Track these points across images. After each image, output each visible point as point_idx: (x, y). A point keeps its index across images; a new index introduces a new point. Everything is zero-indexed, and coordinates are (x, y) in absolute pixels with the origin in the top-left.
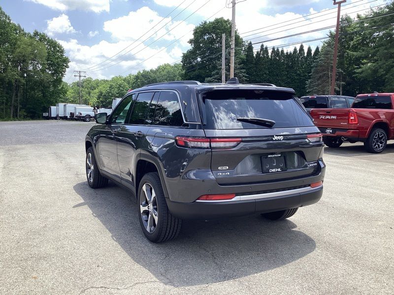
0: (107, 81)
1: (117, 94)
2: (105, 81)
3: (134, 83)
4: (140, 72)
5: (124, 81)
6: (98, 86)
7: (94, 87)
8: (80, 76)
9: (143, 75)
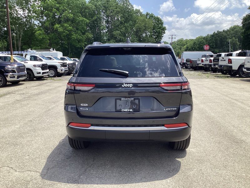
0: (193, 40)
1: (198, 48)
2: (191, 40)
3: (210, 40)
4: (215, 32)
5: (204, 39)
6: (187, 44)
7: (184, 44)
8: (172, 38)
9: (217, 34)
